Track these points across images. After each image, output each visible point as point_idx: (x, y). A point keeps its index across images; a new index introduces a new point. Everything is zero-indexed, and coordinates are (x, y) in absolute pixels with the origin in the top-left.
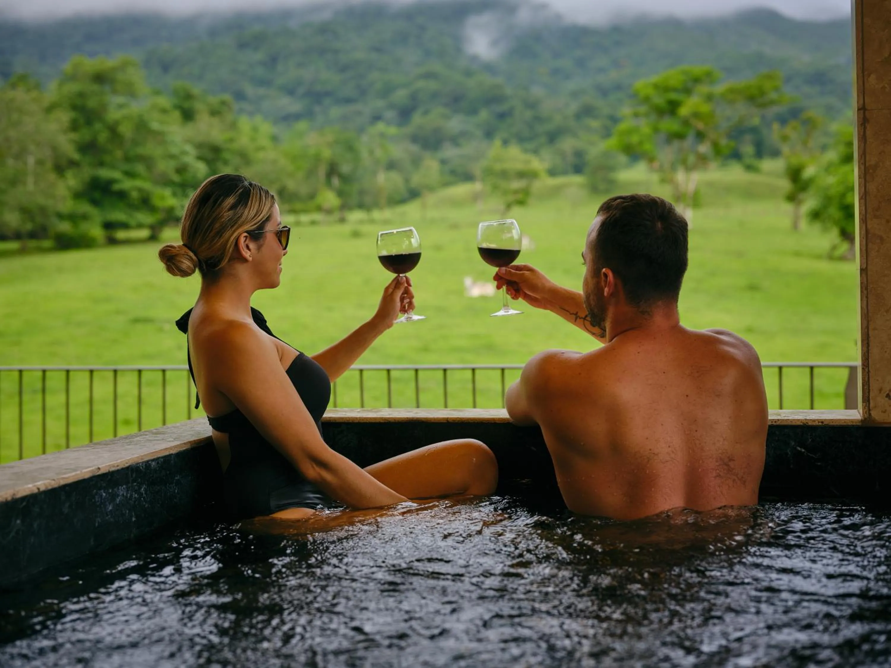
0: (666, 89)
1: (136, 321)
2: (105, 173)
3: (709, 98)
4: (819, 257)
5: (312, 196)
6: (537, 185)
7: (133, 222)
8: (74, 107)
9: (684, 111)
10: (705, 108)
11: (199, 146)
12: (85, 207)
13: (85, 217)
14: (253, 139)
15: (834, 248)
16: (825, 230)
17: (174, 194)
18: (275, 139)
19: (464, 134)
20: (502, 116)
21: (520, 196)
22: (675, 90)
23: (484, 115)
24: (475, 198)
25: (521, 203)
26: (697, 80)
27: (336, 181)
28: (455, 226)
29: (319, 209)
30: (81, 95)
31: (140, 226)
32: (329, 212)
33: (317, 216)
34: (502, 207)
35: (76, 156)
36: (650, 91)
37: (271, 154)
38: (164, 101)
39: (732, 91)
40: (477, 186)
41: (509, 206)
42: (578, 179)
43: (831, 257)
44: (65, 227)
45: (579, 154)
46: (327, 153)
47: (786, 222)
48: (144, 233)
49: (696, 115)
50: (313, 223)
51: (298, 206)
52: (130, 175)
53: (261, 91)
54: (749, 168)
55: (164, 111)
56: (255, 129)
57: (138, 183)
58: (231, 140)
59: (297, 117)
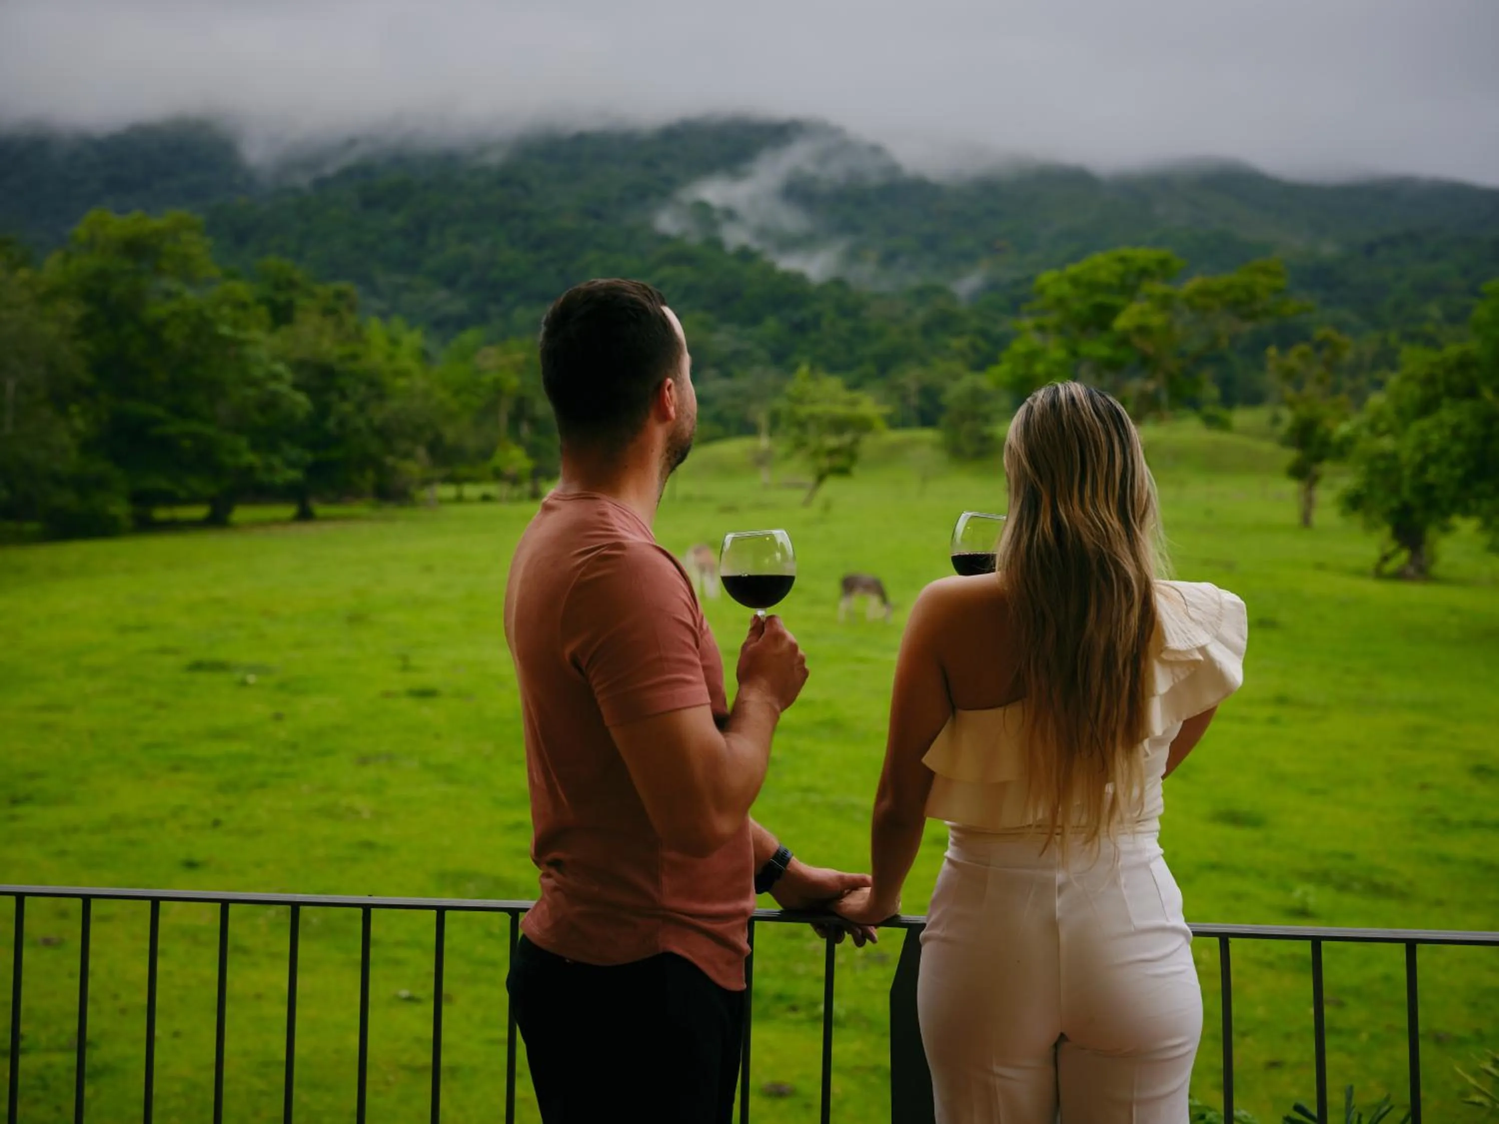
0: (1094, 287)
1: (198, 666)
2: (138, 408)
3: (1165, 303)
4: (1360, 573)
5: (486, 454)
6: (869, 444)
7: (182, 494)
8: (88, 295)
9: (1122, 322)
10: (1157, 320)
11: (299, 366)
12: (100, 466)
13: (101, 483)
14: (391, 357)
15: (1386, 558)
16: (1370, 527)
17: (255, 447)
18: (425, 356)
19: (736, 355)
20: (800, 328)
21: (840, 461)
22: (1108, 288)
23: (771, 325)
24: (761, 460)
25: (843, 472)
26: (1144, 273)
27: (525, 430)
28: (729, 509)
29: (498, 476)
30: (102, 275)
31: (193, 500)
32: (515, 480)
33: (492, 489)
34: (810, 480)
35: (88, 379)
36: (1066, 289)
37: (420, 382)
38: (242, 289)
39: (1204, 292)
40: (763, 442)
41: (821, 478)
42: (928, 434)
43: (1379, 574)
44: (66, 499)
45: (930, 394)
46: (513, 382)
47: (1290, 513)
48: (199, 512)
49: (1143, 330)
50: (486, 498)
51: (463, 470)
52: (181, 411)
53: (400, 279)
54: (1212, 422)
55: (243, 306)
56: (394, 342)
57: (194, 426)
58: (354, 357)
59: (461, 323)
